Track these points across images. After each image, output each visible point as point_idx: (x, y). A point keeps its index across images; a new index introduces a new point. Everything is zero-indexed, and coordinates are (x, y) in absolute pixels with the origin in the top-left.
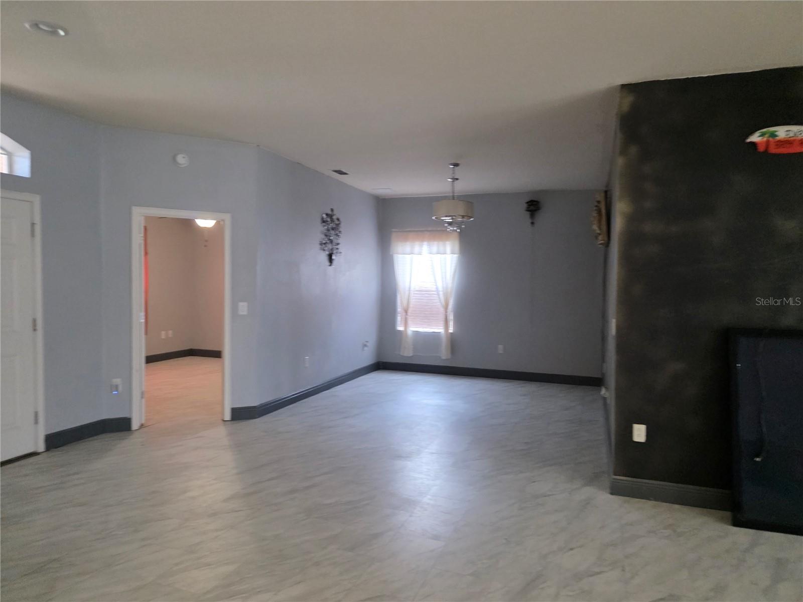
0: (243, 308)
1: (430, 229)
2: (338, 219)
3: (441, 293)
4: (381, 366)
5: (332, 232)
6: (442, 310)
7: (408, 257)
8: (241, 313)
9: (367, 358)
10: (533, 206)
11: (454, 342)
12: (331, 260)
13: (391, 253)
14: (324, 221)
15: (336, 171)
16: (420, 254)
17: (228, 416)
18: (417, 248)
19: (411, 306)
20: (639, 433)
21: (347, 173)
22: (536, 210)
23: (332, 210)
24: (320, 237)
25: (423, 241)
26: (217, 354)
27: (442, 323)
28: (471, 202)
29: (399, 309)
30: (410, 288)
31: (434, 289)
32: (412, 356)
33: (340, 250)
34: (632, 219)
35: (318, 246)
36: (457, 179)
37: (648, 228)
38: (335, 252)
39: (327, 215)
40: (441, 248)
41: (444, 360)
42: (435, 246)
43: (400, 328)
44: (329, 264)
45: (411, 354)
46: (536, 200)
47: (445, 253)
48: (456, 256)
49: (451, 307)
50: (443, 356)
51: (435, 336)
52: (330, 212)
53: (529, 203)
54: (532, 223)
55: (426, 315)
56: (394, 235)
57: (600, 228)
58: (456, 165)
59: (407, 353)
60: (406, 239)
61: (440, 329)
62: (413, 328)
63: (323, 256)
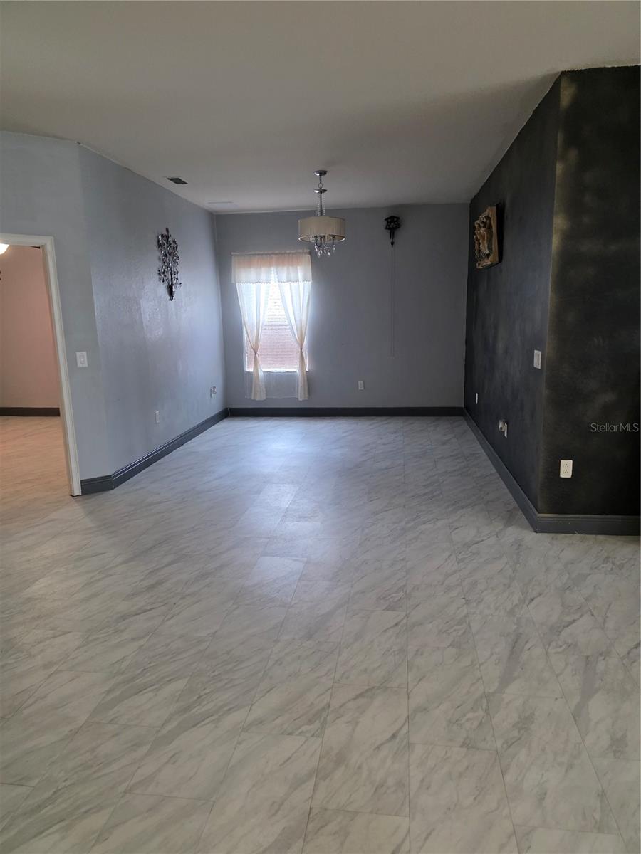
0: (82, 359)
1: (277, 252)
2: (174, 242)
3: (294, 327)
4: (229, 413)
5: (171, 258)
6: (296, 346)
7: (253, 287)
8: (80, 365)
9: (214, 405)
10: (393, 224)
11: (311, 382)
12: (171, 293)
13: (233, 282)
14: (159, 245)
15: (172, 180)
16: (268, 282)
17: (77, 490)
18: (263, 277)
19: (261, 343)
20: (566, 469)
21: (186, 181)
22: (396, 228)
23: (167, 230)
24: (158, 265)
25: (270, 266)
26: (54, 412)
27: (297, 361)
28: (344, 220)
29: (247, 348)
30: (258, 323)
31: (287, 323)
32: (265, 400)
33: (180, 280)
35: (157, 277)
36: (325, 191)
38: (174, 283)
39: (162, 236)
40: (292, 276)
41: (300, 401)
42: (284, 272)
43: (249, 369)
44: (169, 298)
45: (264, 398)
46: (396, 216)
47: (297, 281)
48: (308, 284)
49: (305, 343)
50: (301, 397)
51: (290, 377)
52: (165, 233)
53: (389, 220)
54: (392, 243)
55: (279, 353)
56: (234, 260)
57: (490, 249)
58: (323, 173)
59: (259, 397)
60: (249, 265)
61: (295, 369)
62: (264, 369)
63: (162, 289)
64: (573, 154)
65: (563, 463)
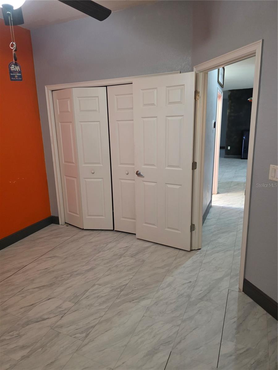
20: (229, 148)
34: (230, 113)
37: (232, 114)
64: (230, 101)
65: (229, 147)
